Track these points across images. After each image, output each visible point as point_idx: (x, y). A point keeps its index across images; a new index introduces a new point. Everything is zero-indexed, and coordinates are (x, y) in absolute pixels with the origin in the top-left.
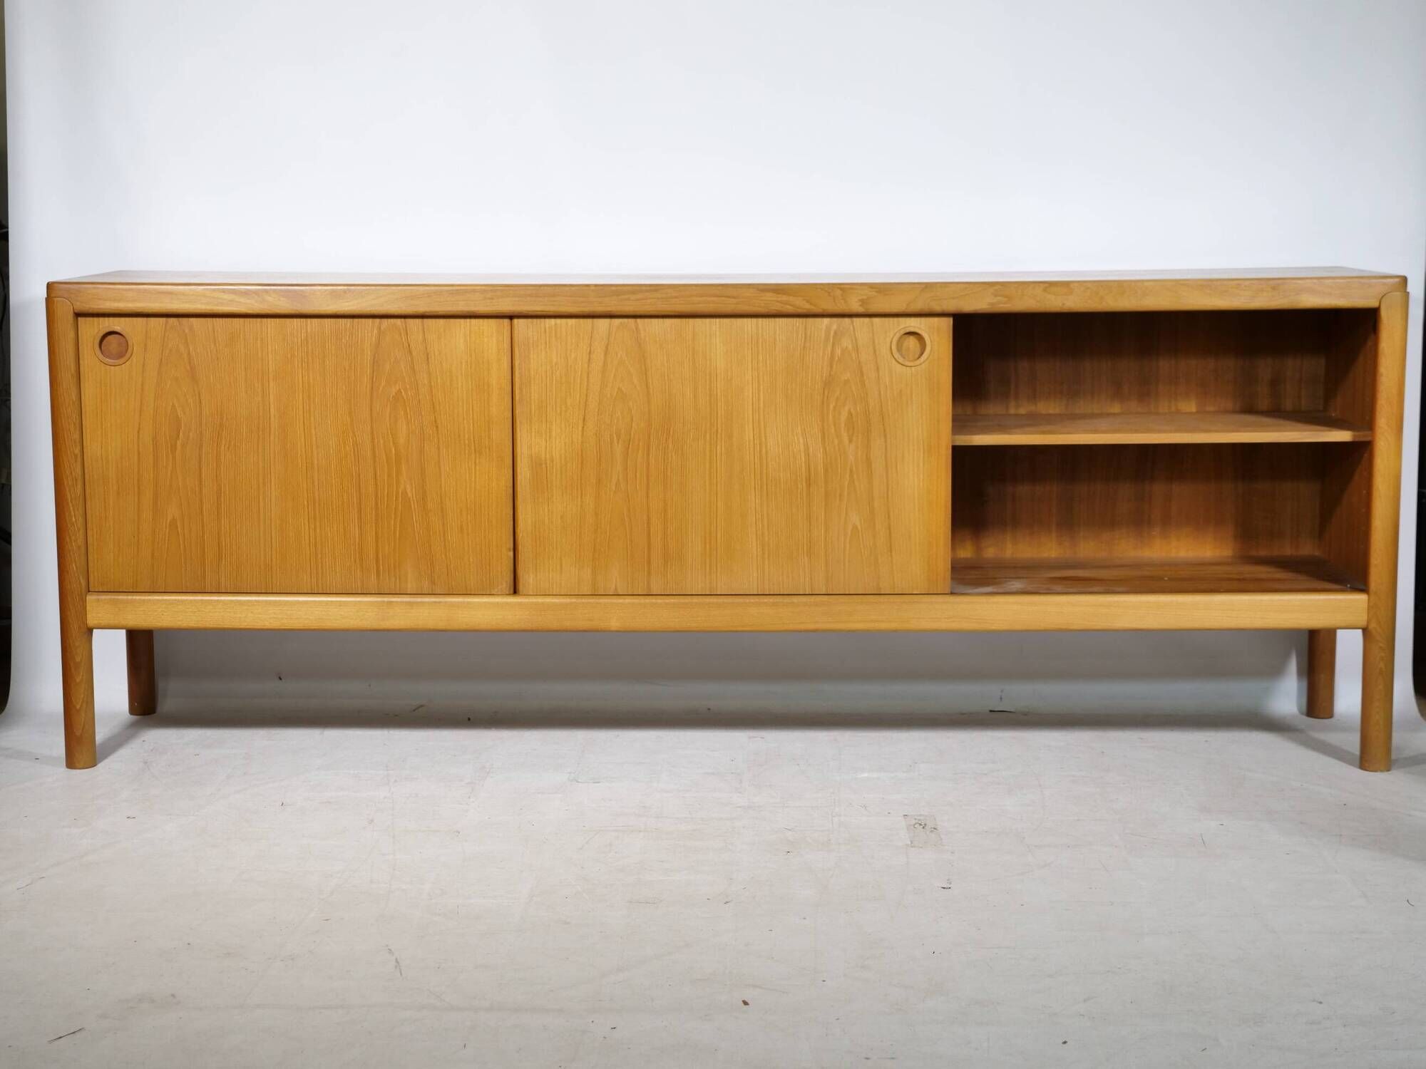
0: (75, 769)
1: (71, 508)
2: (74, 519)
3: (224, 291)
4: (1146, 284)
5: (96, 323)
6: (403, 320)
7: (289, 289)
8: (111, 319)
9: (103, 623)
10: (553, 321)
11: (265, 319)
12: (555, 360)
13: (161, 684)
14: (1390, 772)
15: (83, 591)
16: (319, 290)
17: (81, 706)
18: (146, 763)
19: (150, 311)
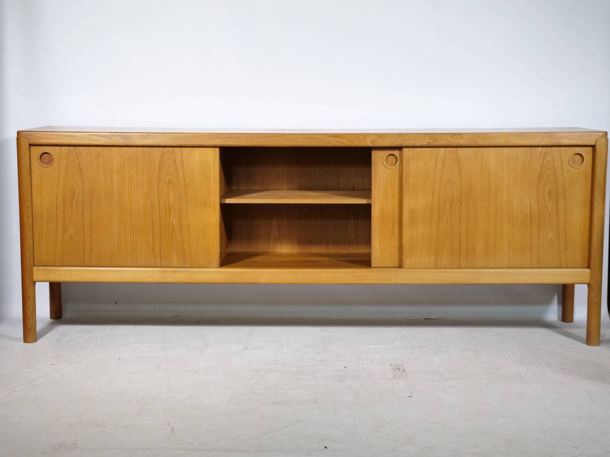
0: (28, 343)
1: (27, 229)
2: (28, 234)
3: (94, 135)
4: (495, 134)
5: (38, 149)
6: (172, 148)
7: (123, 135)
8: (45, 147)
9: (41, 279)
10: (420, 149)
11: (112, 148)
12: (421, 166)
13: (64, 306)
14: (599, 346)
15: (32, 265)
16: (136, 135)
17: (30, 316)
18: (58, 340)
19: (62, 144)
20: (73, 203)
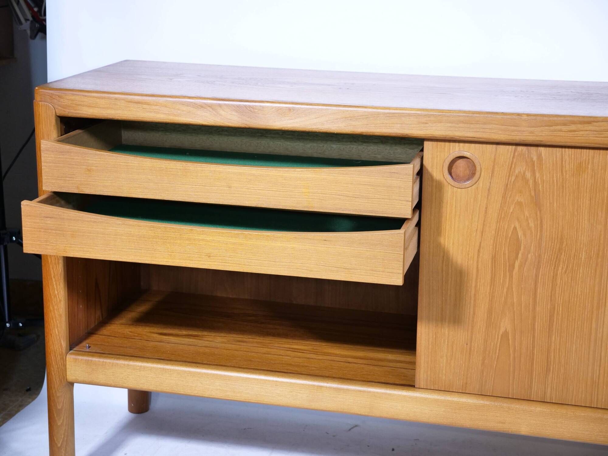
8: (461, 145)
20: (514, 268)
